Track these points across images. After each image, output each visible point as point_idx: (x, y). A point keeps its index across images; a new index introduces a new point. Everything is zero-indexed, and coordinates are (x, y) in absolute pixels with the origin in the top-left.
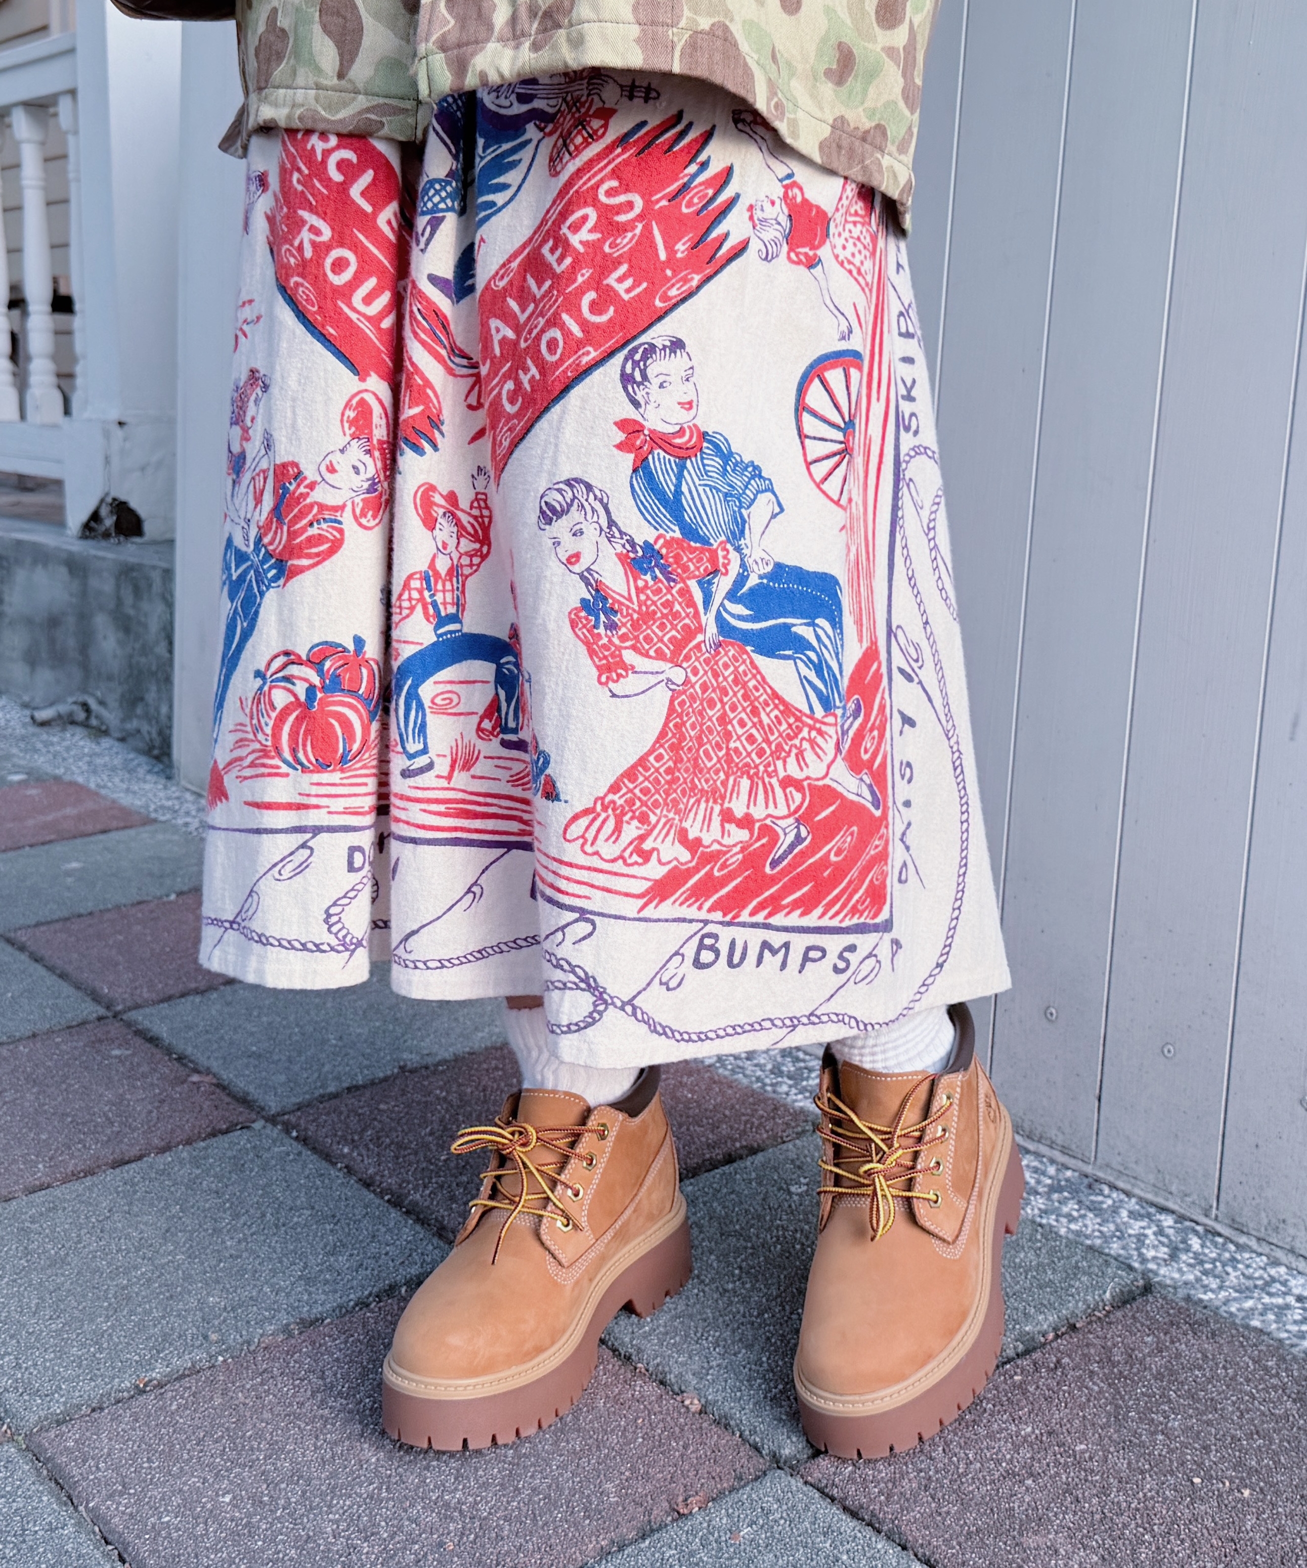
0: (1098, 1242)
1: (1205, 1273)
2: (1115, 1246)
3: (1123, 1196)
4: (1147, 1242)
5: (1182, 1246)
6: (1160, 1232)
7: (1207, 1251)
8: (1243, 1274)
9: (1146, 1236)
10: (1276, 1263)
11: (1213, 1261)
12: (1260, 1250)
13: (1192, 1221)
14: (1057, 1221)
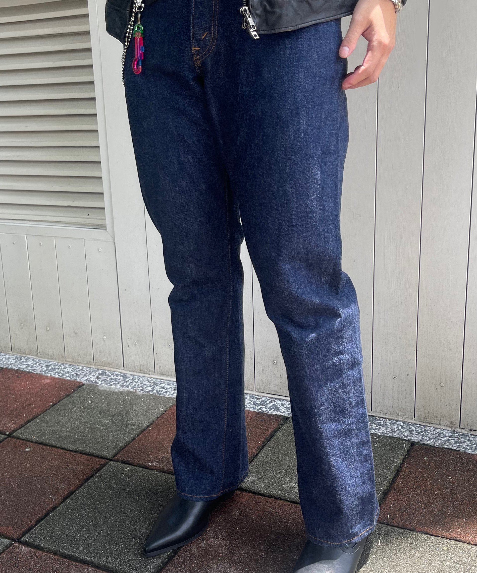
0: (390, 434)
1: (423, 436)
2: (395, 434)
3: (384, 419)
4: (402, 431)
5: (411, 430)
6: (402, 427)
7: (418, 430)
8: (431, 434)
9: (400, 429)
10: (436, 428)
11: (422, 432)
12: (430, 426)
13: (407, 422)
14: (376, 431)
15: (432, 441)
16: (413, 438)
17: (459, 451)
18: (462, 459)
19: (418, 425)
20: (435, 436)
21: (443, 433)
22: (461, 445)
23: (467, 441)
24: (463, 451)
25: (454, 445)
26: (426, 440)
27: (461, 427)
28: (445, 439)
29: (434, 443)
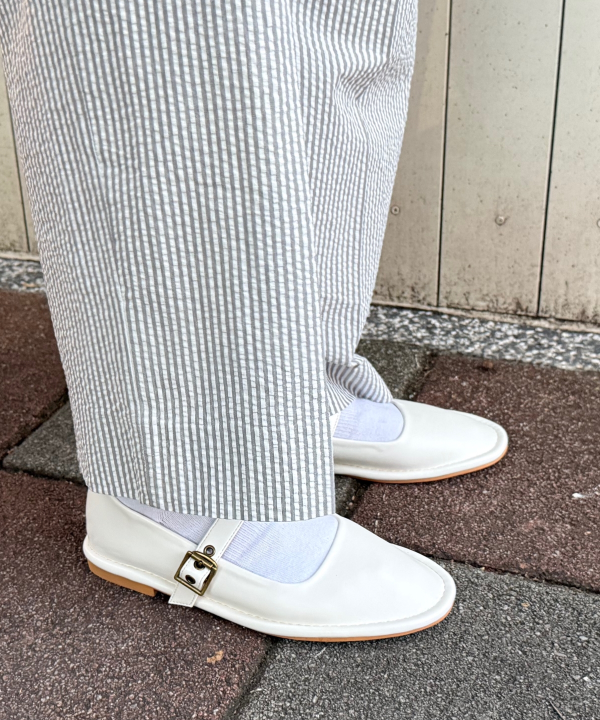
15: (477, 346)
16: (434, 343)
17: (539, 364)
18: (548, 384)
19: (445, 317)
20: (483, 336)
21: (500, 330)
22: (543, 352)
23: (554, 344)
24: (547, 365)
25: (528, 354)
26: (463, 345)
27: (540, 314)
28: (507, 341)
29: (483, 350)
